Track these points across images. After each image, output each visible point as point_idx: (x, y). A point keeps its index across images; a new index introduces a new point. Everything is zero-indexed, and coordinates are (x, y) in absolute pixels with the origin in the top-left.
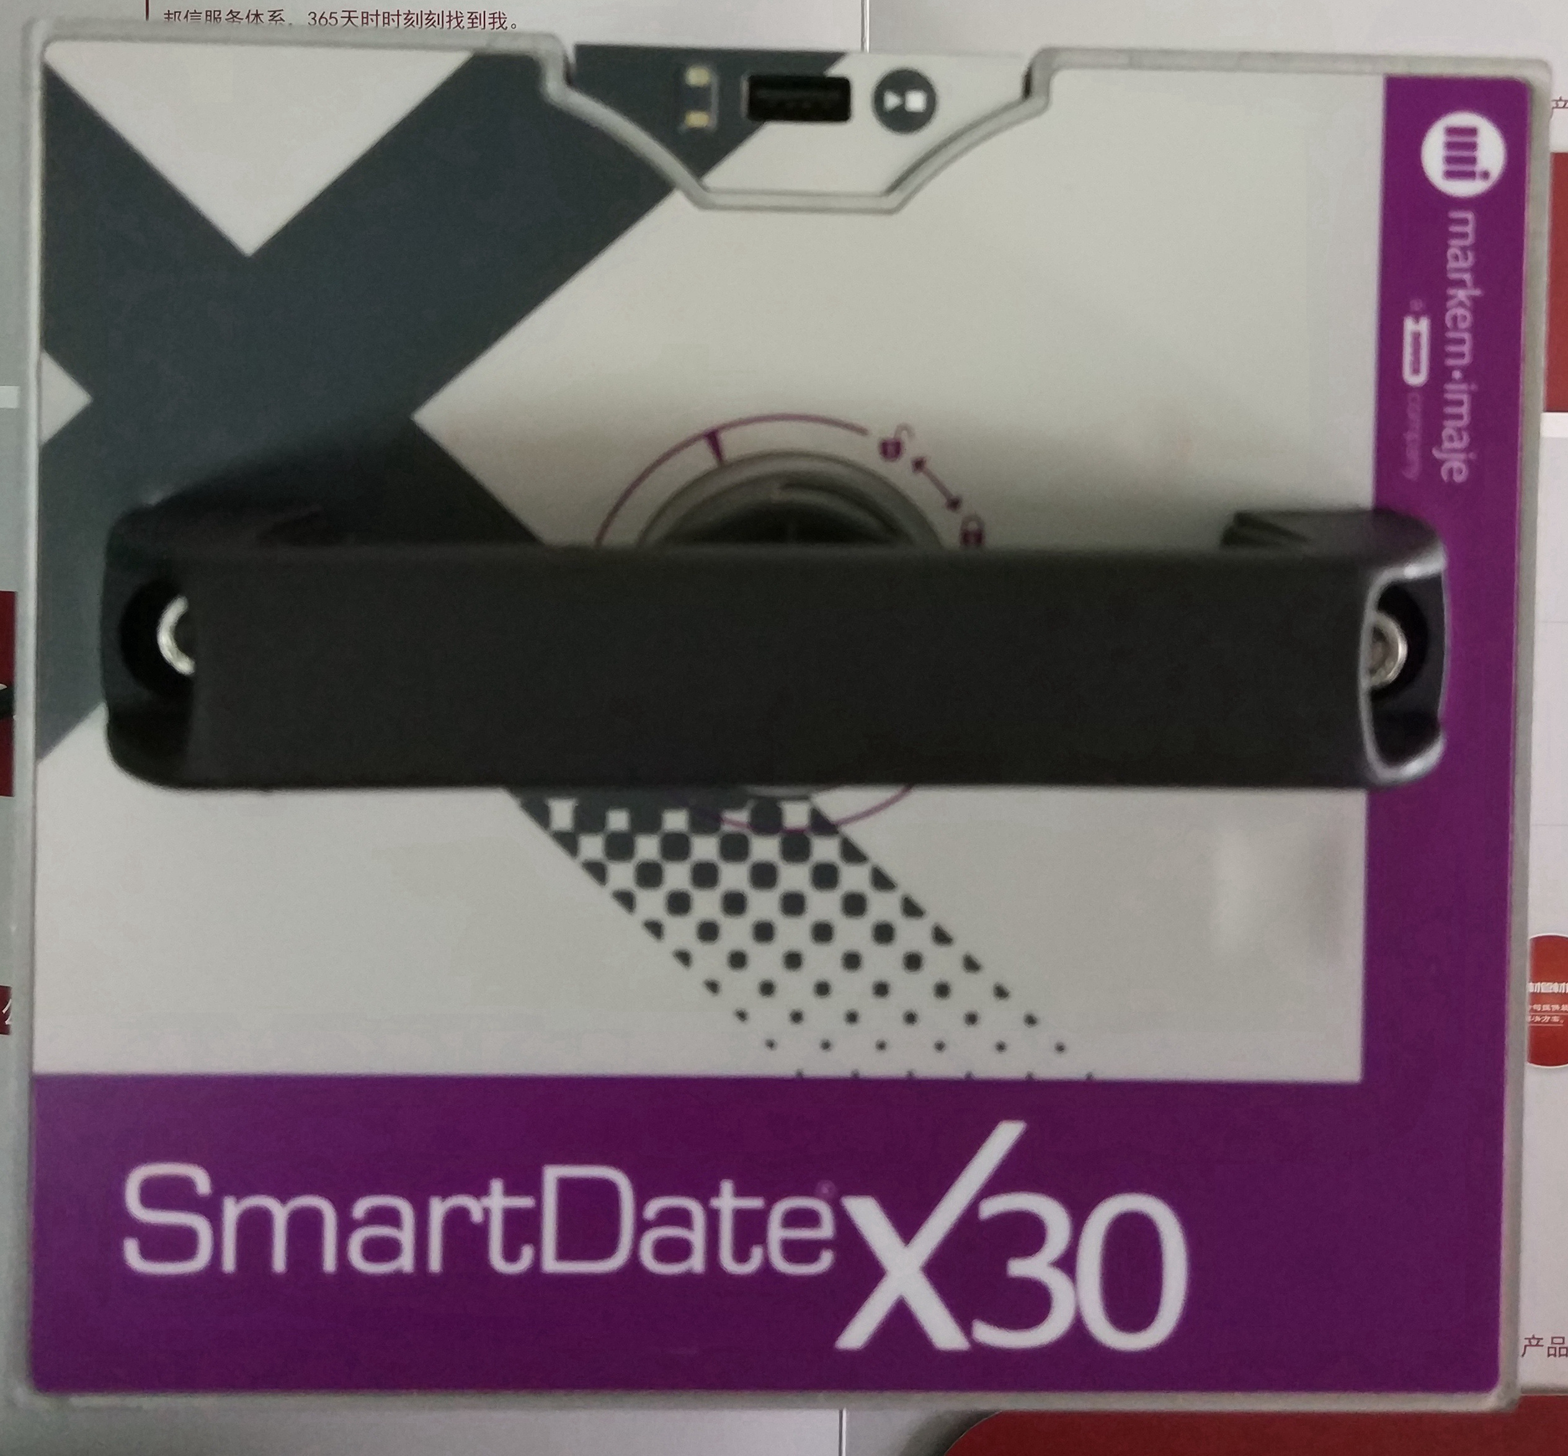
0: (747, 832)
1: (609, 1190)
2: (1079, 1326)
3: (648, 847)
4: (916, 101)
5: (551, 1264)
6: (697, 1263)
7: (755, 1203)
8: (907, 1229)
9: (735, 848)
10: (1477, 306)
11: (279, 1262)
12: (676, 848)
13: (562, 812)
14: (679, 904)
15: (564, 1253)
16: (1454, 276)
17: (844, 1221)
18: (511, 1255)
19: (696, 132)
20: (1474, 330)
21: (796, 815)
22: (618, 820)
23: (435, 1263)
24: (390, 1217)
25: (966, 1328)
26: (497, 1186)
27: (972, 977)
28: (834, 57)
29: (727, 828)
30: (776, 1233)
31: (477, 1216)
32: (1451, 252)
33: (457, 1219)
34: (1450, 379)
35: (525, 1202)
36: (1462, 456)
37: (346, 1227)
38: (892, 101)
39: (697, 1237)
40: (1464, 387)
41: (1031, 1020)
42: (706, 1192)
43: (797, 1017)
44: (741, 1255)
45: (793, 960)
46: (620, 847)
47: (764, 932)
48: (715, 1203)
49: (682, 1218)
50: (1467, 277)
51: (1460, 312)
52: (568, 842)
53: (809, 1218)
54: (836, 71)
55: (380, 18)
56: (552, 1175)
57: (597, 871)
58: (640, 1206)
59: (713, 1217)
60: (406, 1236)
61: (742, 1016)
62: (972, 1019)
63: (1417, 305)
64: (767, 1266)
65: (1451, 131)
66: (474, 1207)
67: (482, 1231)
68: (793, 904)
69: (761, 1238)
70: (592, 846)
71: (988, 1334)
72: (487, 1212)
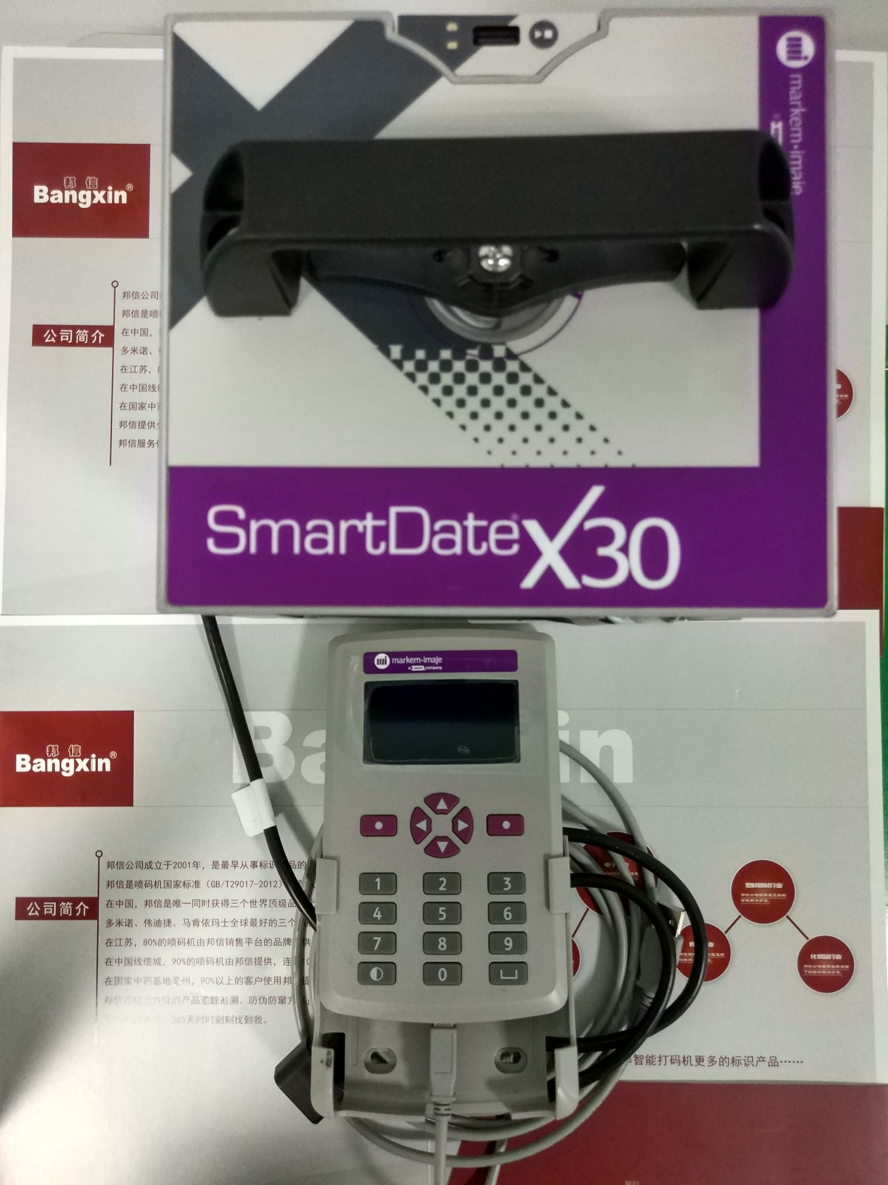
0: (478, 359)
1: (418, 518)
2: (630, 578)
3: (434, 366)
4: (548, 34)
5: (394, 550)
6: (458, 549)
7: (483, 523)
8: (552, 534)
9: (472, 366)
10: (804, 116)
11: (275, 548)
12: (446, 366)
13: (396, 351)
14: (448, 391)
15: (399, 545)
16: (792, 103)
17: (523, 531)
18: (376, 546)
19: (452, 51)
20: (803, 126)
21: (499, 351)
22: (420, 354)
23: (343, 550)
24: (323, 529)
25: (579, 579)
26: (369, 516)
27: (580, 422)
28: (512, 17)
29: (468, 357)
30: (493, 536)
31: (360, 529)
32: (791, 92)
33: (352, 531)
34: (792, 149)
35: (381, 523)
36: (799, 183)
37: (304, 533)
38: (538, 34)
39: (458, 538)
40: (799, 152)
41: (606, 441)
42: (461, 518)
43: (501, 440)
44: (478, 546)
45: (499, 416)
46: (421, 366)
47: (486, 403)
48: (466, 523)
49: (450, 529)
50: (799, 103)
51: (796, 119)
52: (399, 364)
53: (507, 530)
54: (512, 23)
56: (393, 511)
57: (411, 377)
58: (433, 523)
59: (465, 530)
60: (330, 537)
61: (476, 440)
62: (579, 440)
63: (777, 116)
64: (489, 551)
65: (790, 39)
66: (359, 525)
67: (363, 535)
68: (499, 391)
69: (486, 538)
70: (409, 366)
71: (589, 581)
72: (365, 527)
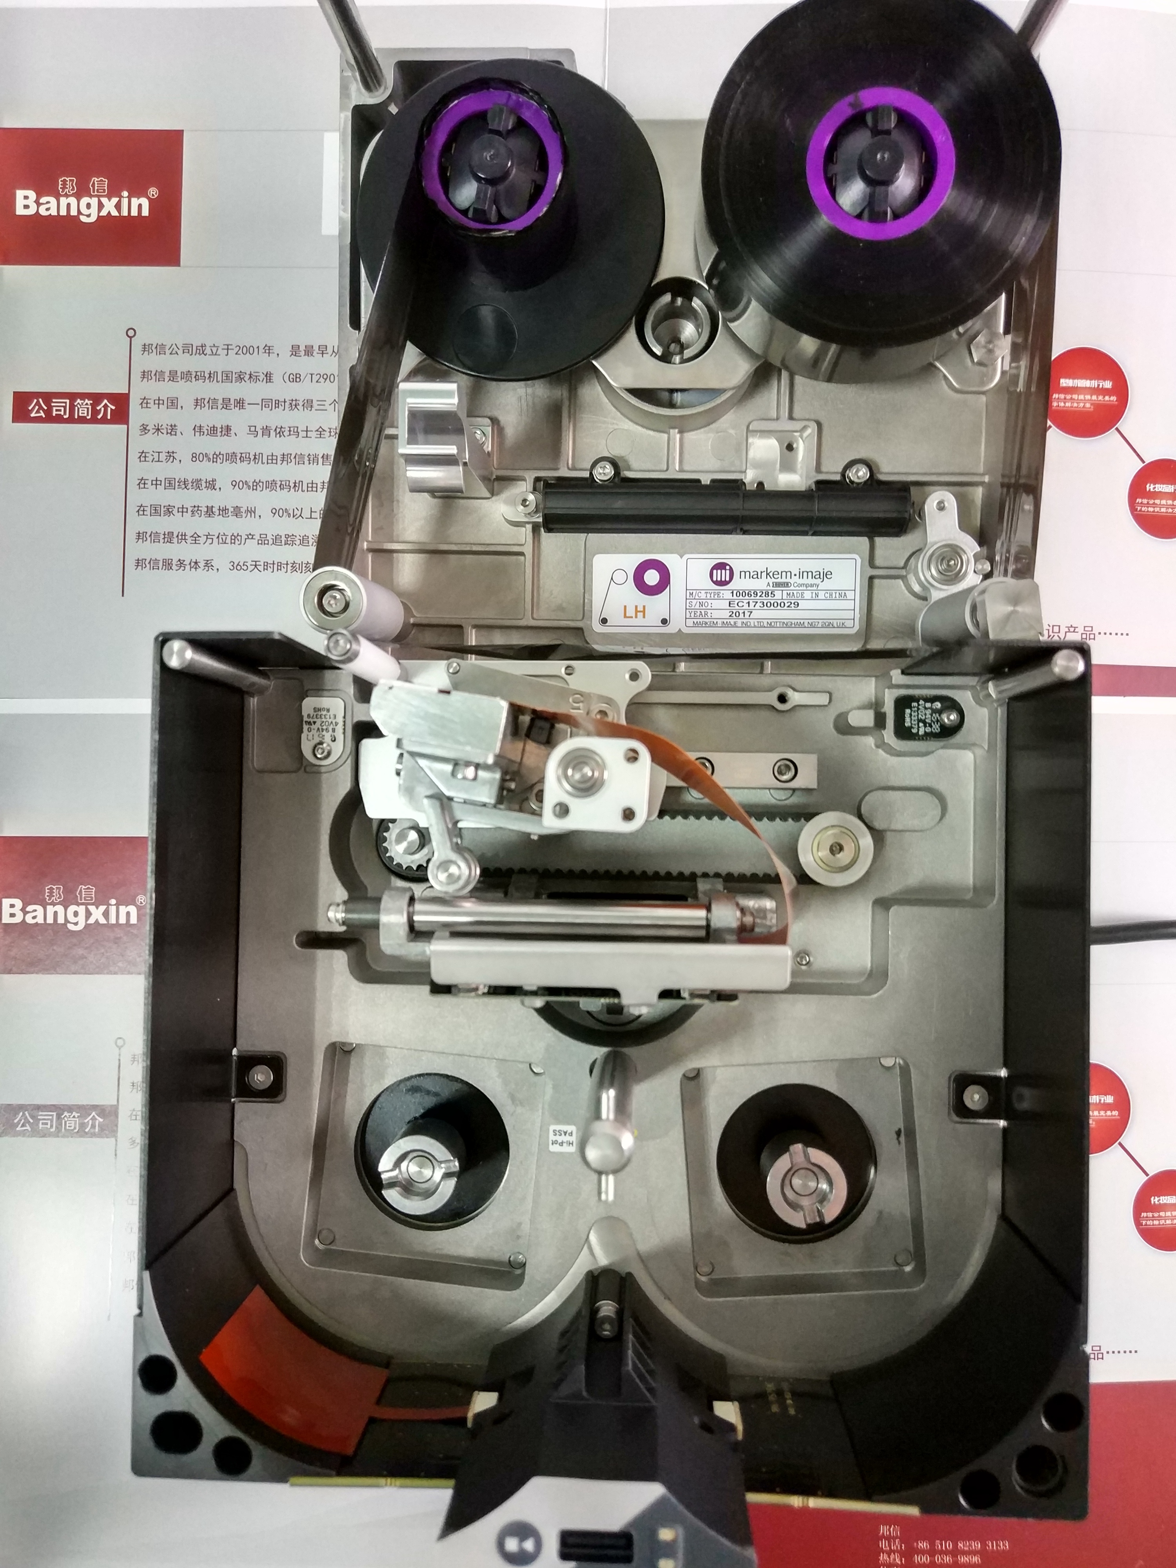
55: (276, 566)
